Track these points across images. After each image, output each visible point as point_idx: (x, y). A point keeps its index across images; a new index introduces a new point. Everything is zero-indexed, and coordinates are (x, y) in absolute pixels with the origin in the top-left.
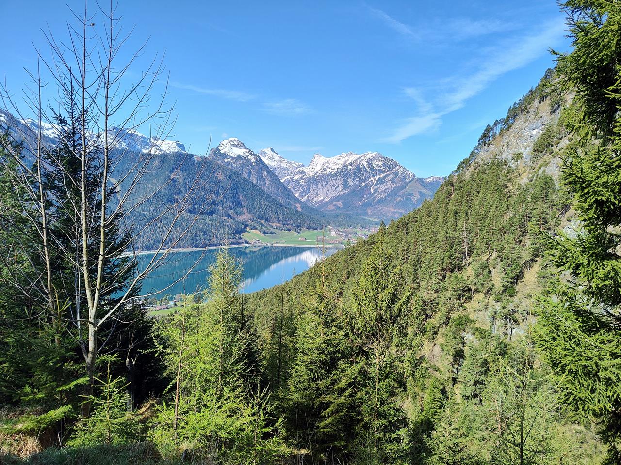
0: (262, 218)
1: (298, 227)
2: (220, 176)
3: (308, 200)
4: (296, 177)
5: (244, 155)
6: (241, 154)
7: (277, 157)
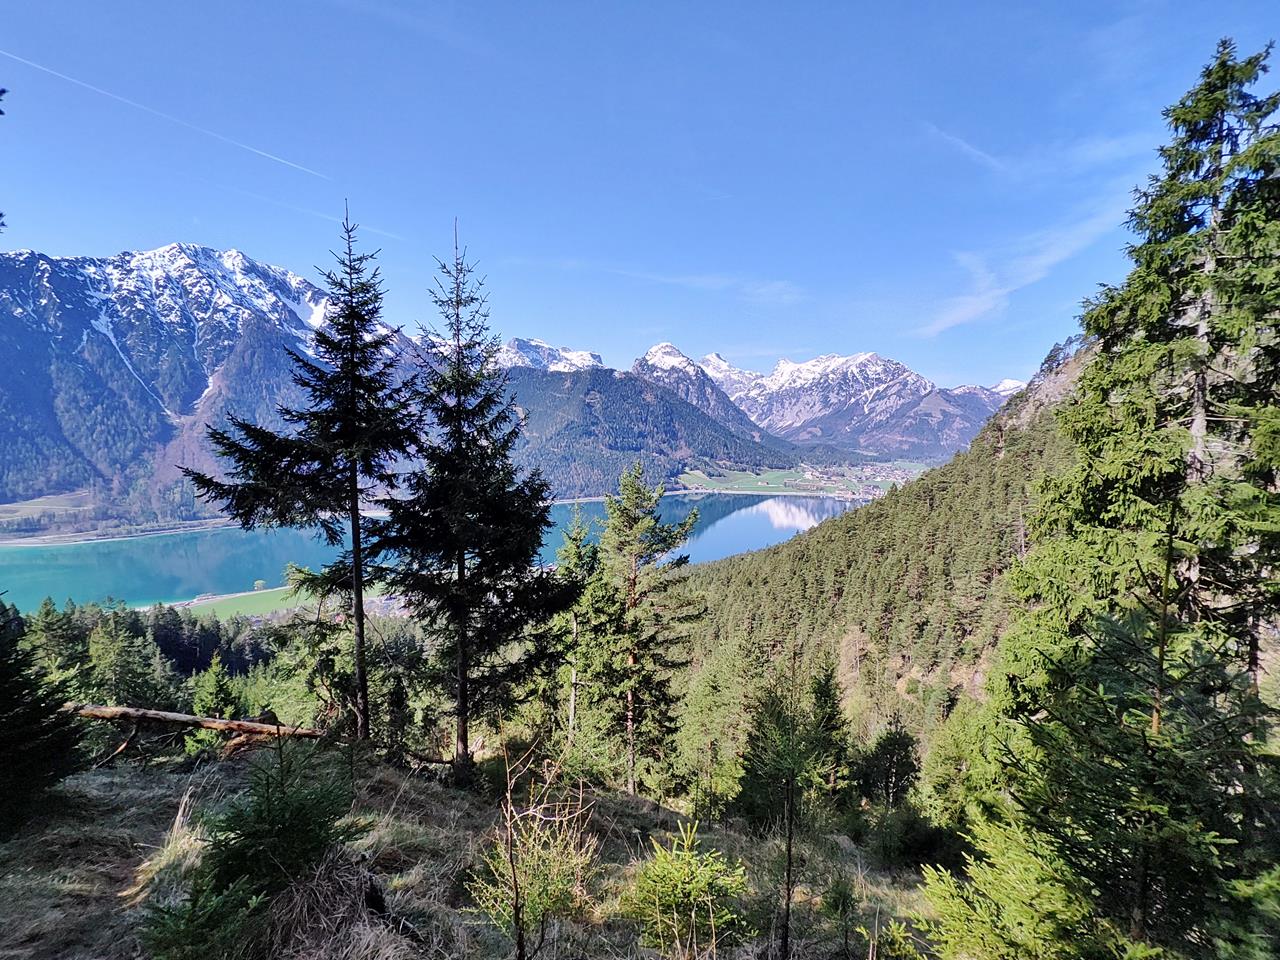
0: (706, 455)
1: (756, 467)
2: (649, 398)
3: (770, 426)
4: (753, 394)
5: (680, 367)
6: (676, 365)
7: (724, 366)
